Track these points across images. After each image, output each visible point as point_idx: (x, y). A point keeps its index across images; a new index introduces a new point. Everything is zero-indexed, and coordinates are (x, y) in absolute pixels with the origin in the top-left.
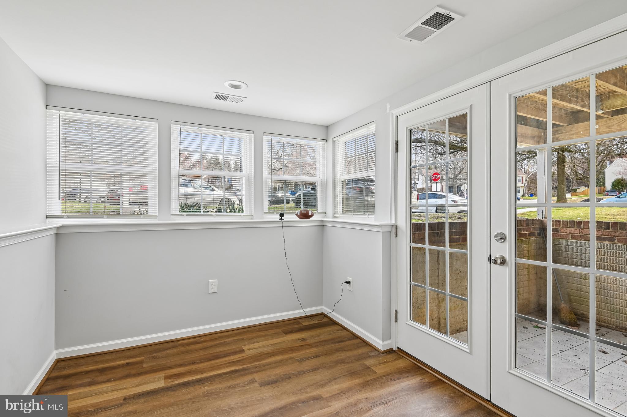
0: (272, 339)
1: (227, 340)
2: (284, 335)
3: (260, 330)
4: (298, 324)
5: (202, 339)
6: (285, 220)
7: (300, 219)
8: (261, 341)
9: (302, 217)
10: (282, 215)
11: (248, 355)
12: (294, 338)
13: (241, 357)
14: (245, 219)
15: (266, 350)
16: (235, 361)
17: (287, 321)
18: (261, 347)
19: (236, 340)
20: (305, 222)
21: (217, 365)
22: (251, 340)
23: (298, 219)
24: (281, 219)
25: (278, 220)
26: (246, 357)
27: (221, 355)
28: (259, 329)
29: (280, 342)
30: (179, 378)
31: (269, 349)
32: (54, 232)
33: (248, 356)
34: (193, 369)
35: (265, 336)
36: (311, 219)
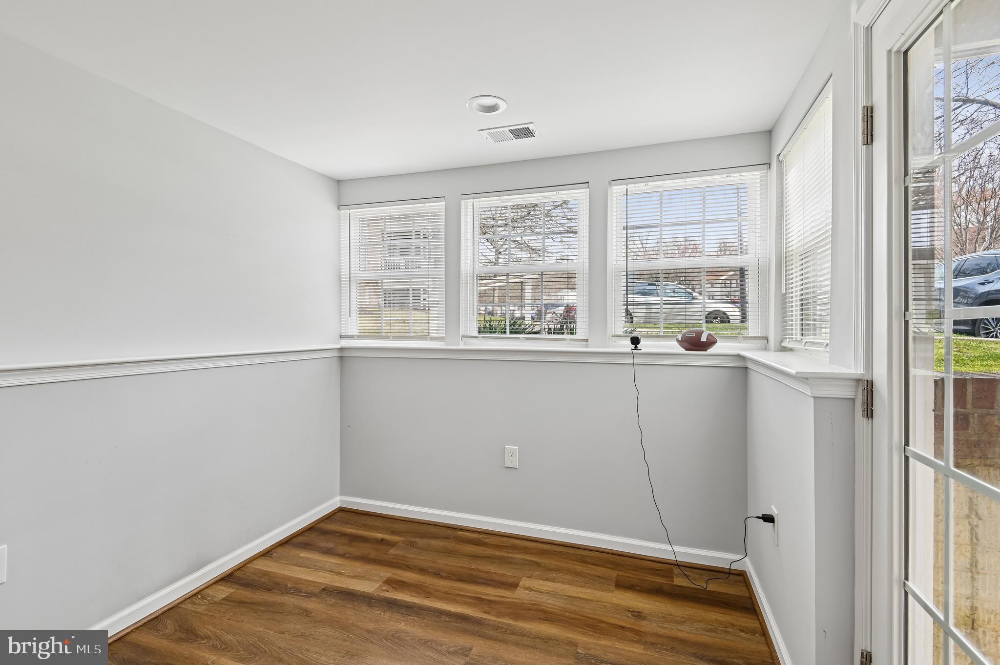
0: (581, 586)
1: (516, 556)
2: (613, 588)
3: (583, 560)
4: (663, 576)
5: (488, 540)
6: (644, 350)
7: (687, 350)
8: (559, 582)
9: (689, 346)
10: (635, 341)
11: (512, 598)
12: (624, 604)
13: (501, 596)
14: (573, 347)
15: (549, 601)
16: (485, 599)
17: (649, 562)
18: (548, 593)
19: (528, 560)
20: (697, 358)
21: (457, 592)
22: (547, 572)
23: (682, 350)
24: (636, 348)
25: (629, 350)
26: (508, 600)
27: (480, 578)
28: (582, 556)
29: (590, 598)
30: (396, 588)
31: (558, 604)
32: (336, 354)
33: (511, 600)
34: (426, 583)
35: (577, 574)
36: (711, 351)
